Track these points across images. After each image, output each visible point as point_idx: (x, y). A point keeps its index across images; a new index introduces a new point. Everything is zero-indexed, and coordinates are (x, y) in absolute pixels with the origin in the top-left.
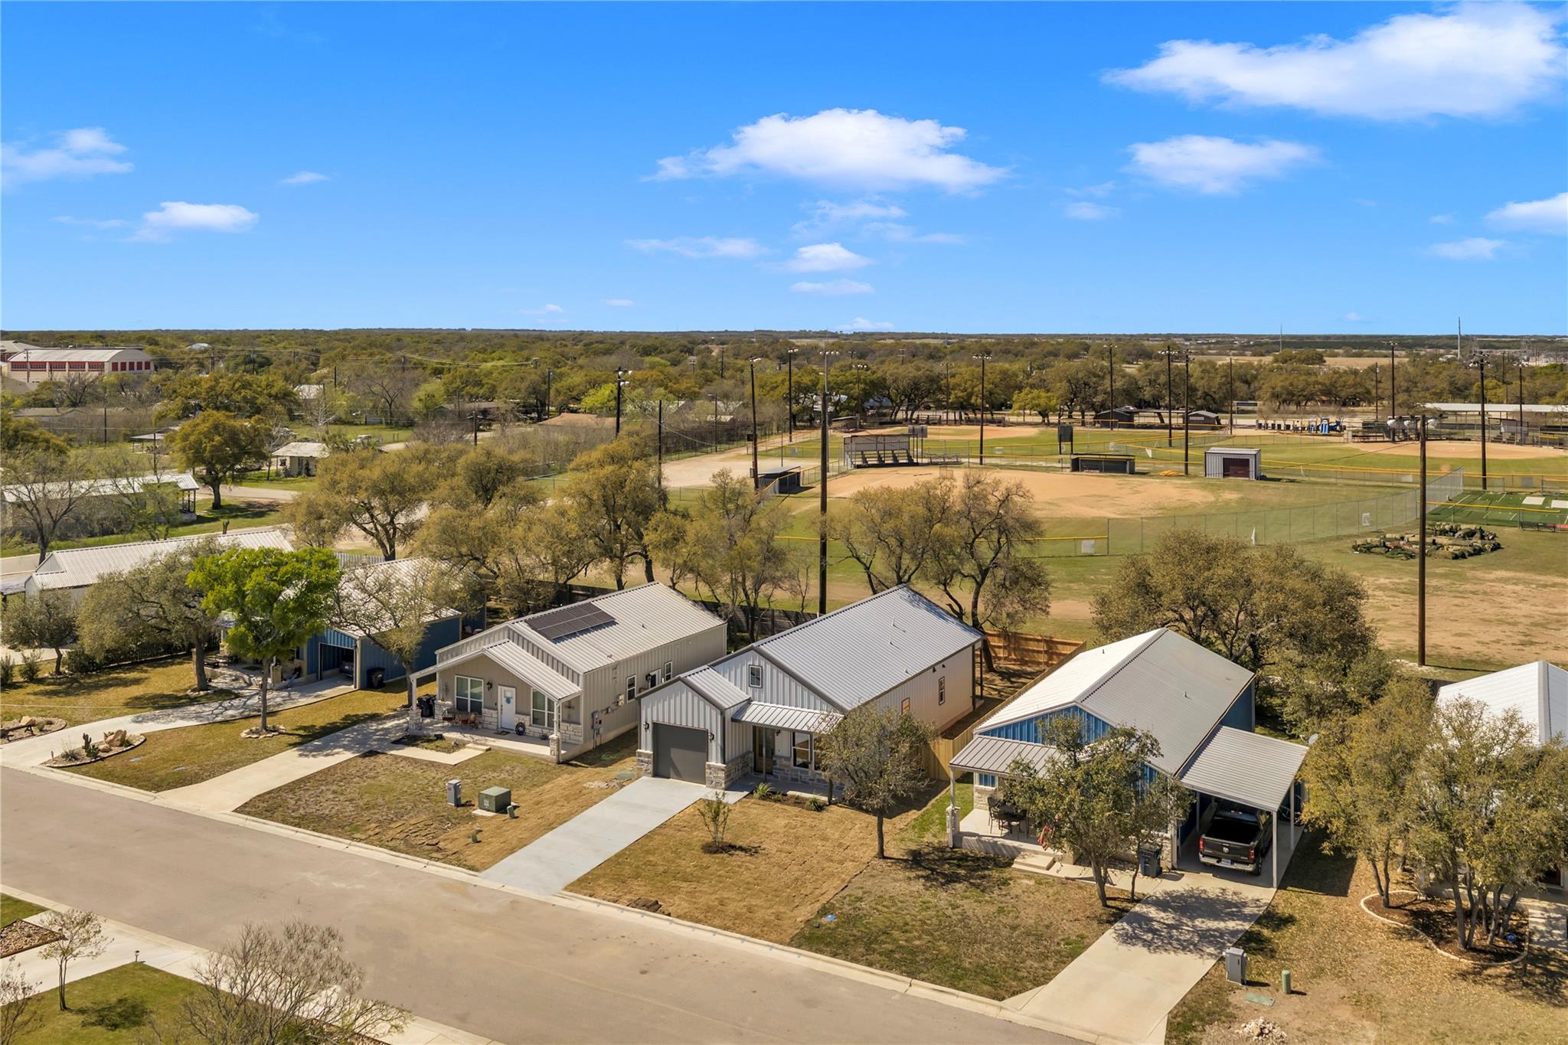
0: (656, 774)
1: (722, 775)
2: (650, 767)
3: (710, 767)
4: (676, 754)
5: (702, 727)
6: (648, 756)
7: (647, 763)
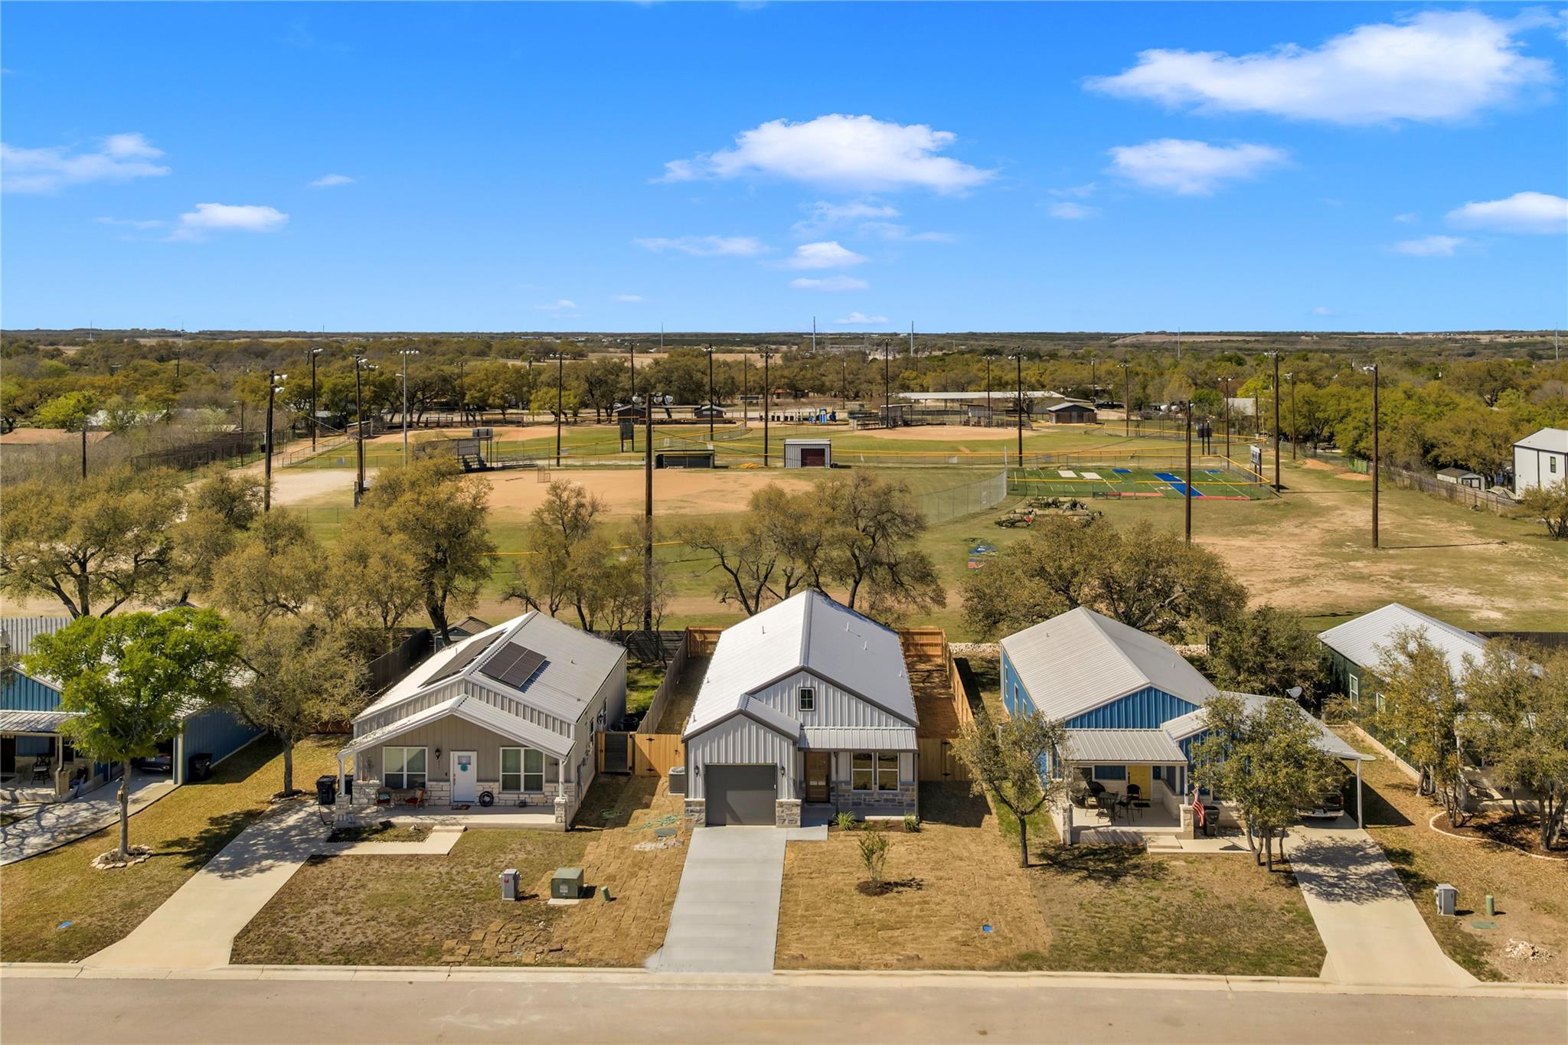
0: (708, 824)
1: (798, 811)
2: (703, 815)
3: (781, 805)
4: (733, 797)
5: (769, 761)
6: (700, 804)
7: (699, 812)
